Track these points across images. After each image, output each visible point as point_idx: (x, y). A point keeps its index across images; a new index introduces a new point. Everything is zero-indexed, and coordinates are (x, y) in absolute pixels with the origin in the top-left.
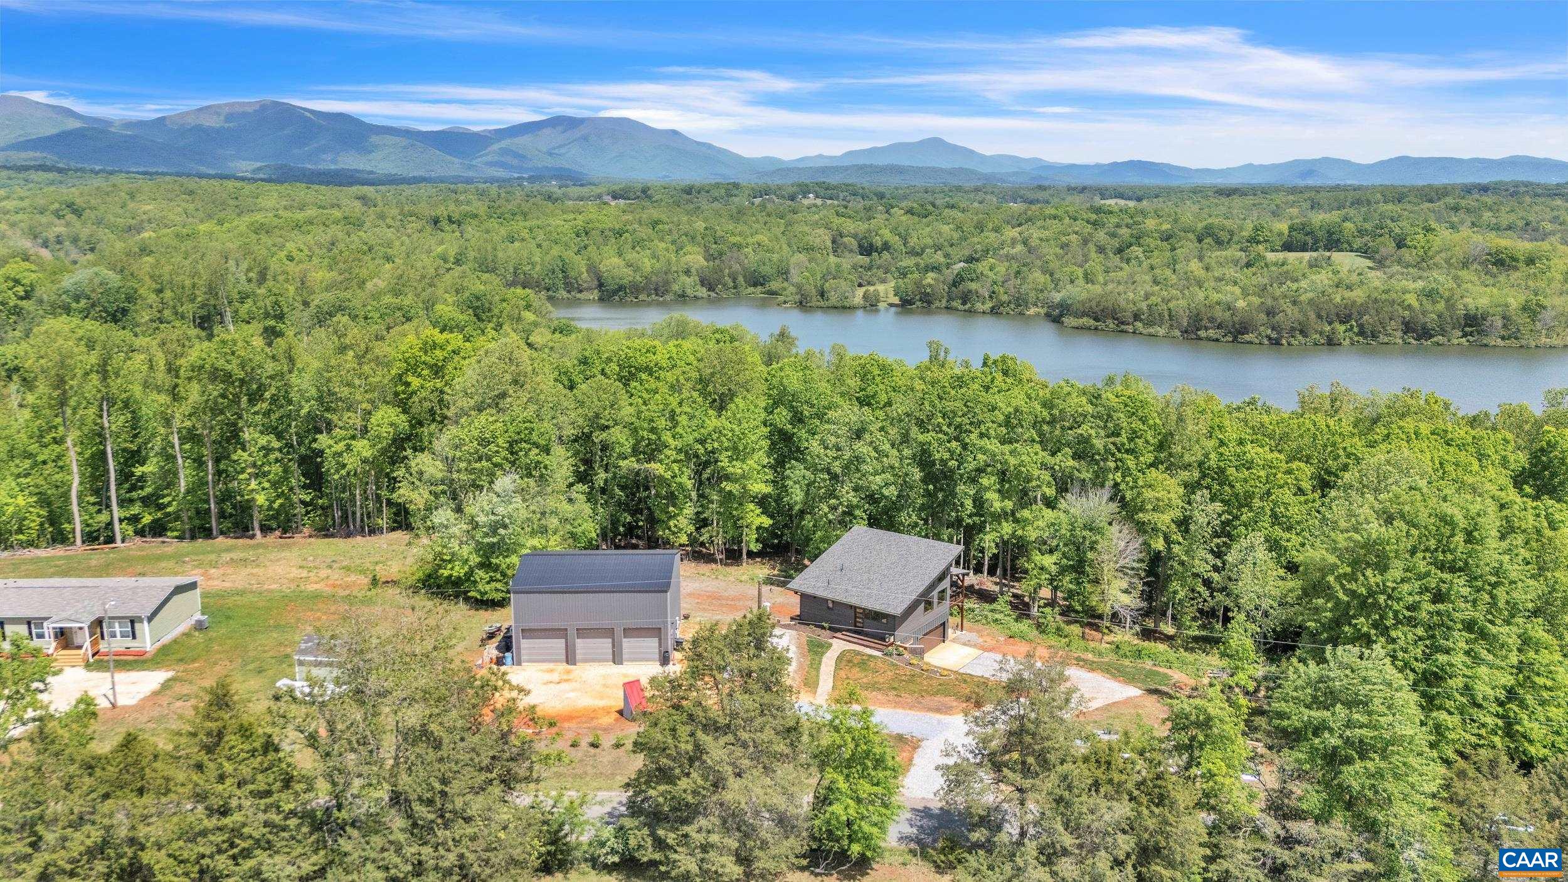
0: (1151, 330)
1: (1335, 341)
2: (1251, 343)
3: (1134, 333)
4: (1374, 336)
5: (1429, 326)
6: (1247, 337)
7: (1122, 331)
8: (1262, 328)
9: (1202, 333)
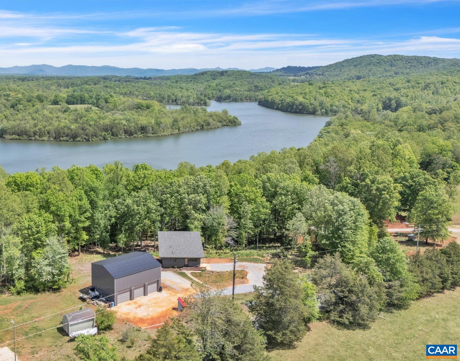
0: (42, 139)
1: (106, 138)
2: (79, 141)
3: (35, 140)
4: (117, 136)
5: (133, 131)
6: (78, 139)
7: (30, 140)
8: (83, 136)
9: (62, 139)
